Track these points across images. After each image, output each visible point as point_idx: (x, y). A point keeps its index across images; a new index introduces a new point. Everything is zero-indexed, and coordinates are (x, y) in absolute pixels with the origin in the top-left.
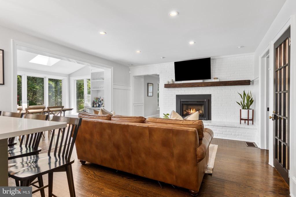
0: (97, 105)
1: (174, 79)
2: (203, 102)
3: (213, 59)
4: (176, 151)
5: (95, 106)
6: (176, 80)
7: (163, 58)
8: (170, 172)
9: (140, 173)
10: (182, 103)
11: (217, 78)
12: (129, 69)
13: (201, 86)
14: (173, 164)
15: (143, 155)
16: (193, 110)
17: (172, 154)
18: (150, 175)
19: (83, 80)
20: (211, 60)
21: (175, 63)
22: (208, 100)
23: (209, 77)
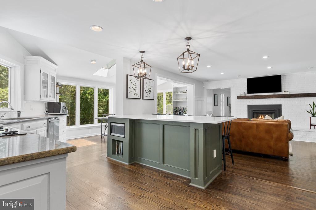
0: (178, 113)
1: (246, 91)
2: (274, 111)
3: (284, 76)
4: (275, 136)
5: (177, 113)
6: (248, 93)
7: (239, 76)
8: (270, 147)
9: (248, 150)
10: (253, 111)
11: (288, 91)
12: (203, 84)
13: (272, 98)
14: (272, 143)
15: (251, 139)
16: (262, 117)
17: (272, 138)
18: (255, 151)
19: (162, 93)
20: (282, 77)
21: (248, 79)
22: (279, 109)
23: (280, 91)
